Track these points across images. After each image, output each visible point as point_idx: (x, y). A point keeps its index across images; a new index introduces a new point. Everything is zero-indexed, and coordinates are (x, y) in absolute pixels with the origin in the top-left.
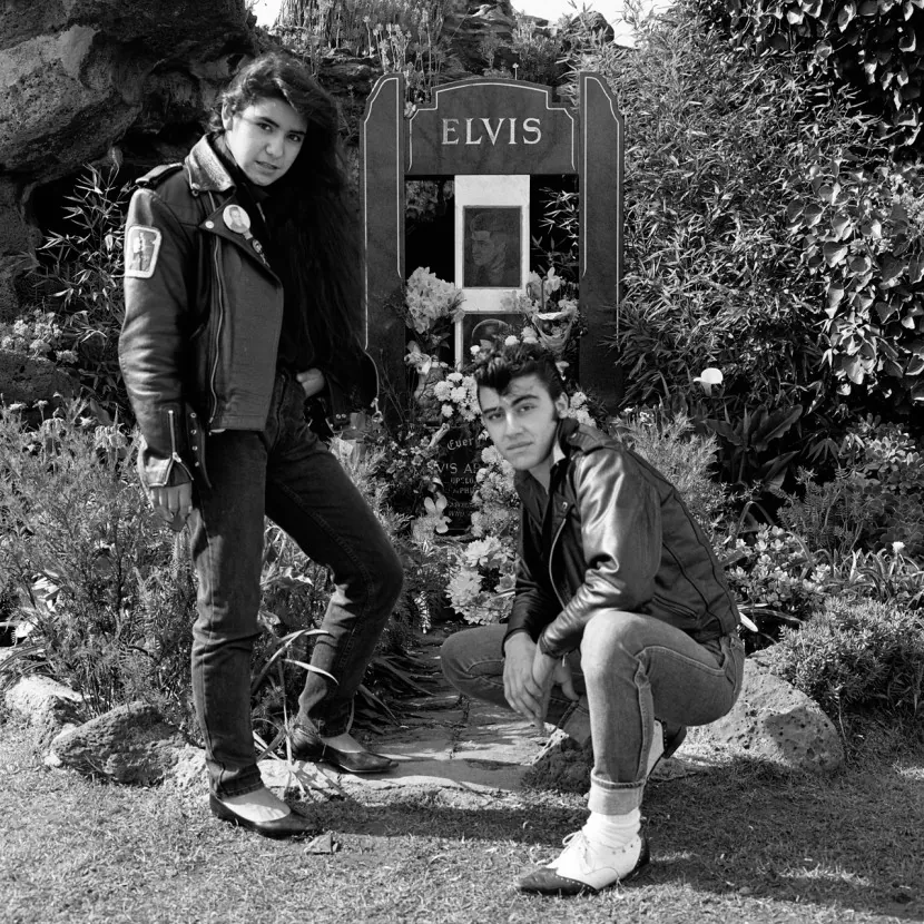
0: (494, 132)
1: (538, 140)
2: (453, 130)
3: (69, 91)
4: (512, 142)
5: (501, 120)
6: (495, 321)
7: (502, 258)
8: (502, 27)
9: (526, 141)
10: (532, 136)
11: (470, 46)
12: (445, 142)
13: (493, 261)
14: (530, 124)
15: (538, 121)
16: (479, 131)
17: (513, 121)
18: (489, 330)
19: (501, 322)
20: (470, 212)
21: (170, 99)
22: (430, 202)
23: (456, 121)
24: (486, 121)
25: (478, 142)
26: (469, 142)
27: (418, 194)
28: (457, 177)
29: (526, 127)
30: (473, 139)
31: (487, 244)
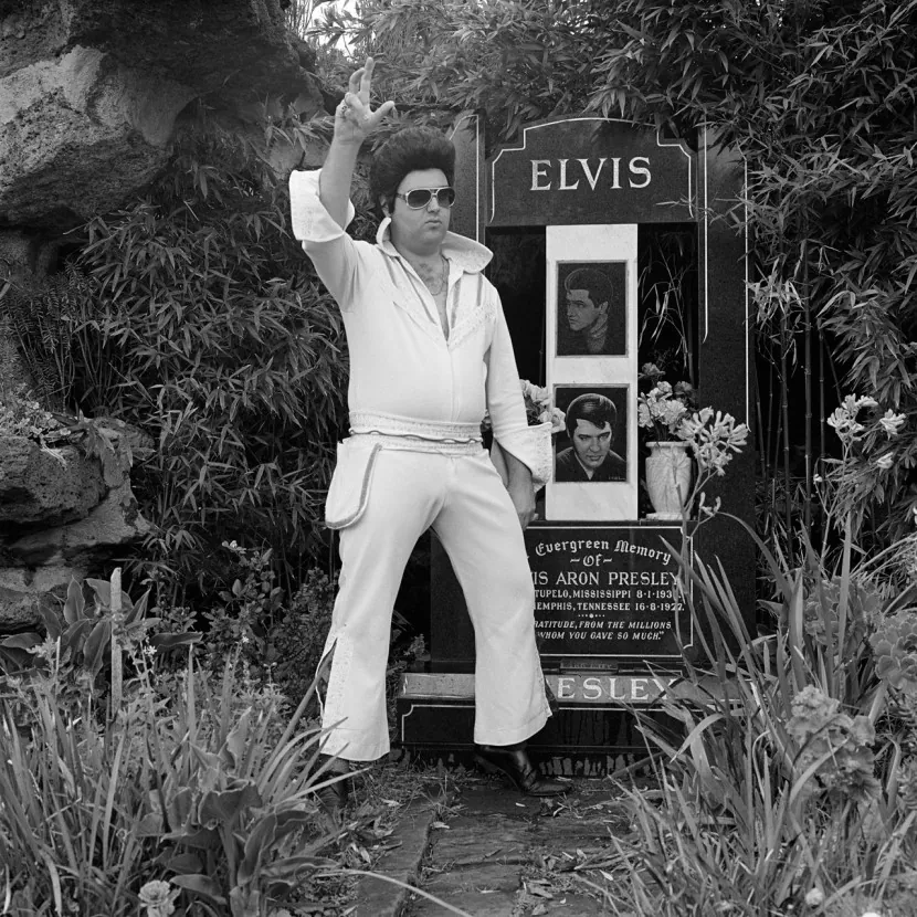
0: (594, 176)
1: (647, 183)
2: (544, 173)
3: (73, 126)
4: (616, 185)
5: (602, 160)
6: (595, 396)
7: (603, 320)
9: (632, 185)
10: (641, 178)
12: (535, 187)
13: (593, 324)
14: (637, 164)
15: (647, 160)
16: (575, 173)
17: (616, 161)
18: (588, 407)
19: (602, 397)
20: (564, 269)
21: (215, 145)
23: (548, 162)
24: (584, 162)
25: (575, 187)
26: (563, 187)
28: (549, 228)
29: (632, 168)
30: (569, 183)
31: (585, 306)
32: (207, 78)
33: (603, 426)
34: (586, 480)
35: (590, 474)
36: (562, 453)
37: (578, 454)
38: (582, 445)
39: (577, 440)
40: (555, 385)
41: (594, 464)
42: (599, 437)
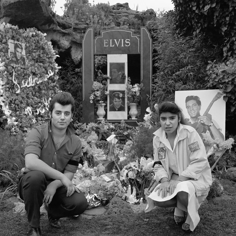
0: (118, 43)
2: (107, 43)
4: (122, 46)
6: (118, 92)
8: (126, 13)
9: (126, 46)
10: (128, 44)
11: (117, 19)
12: (105, 46)
13: (117, 77)
15: (129, 40)
18: (117, 95)
20: (111, 64)
22: (104, 61)
23: (108, 40)
24: (115, 40)
27: (101, 59)
28: (108, 55)
29: (126, 42)
30: (112, 45)
31: (116, 73)
33: (120, 99)
34: (116, 111)
35: (117, 110)
36: (111, 105)
37: (114, 105)
38: (115, 103)
39: (114, 102)
40: (109, 90)
41: (118, 107)
42: (119, 101)
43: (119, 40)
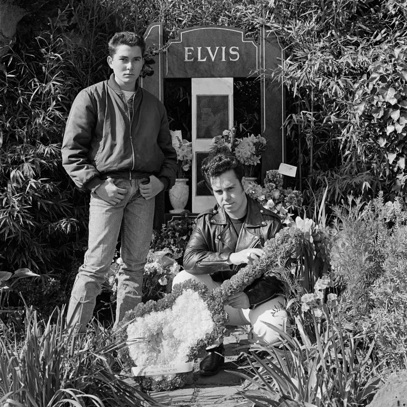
0: (213, 55)
1: (238, 59)
2: (191, 53)
4: (224, 60)
7: (218, 123)
9: (231, 59)
10: (235, 56)
12: (186, 60)
13: (213, 125)
14: (234, 50)
15: (238, 48)
16: (205, 53)
17: (224, 48)
24: (209, 48)
25: (205, 60)
26: (199, 60)
28: (192, 79)
29: (232, 52)
30: (201, 59)
31: (210, 115)
32: (32, 5)
34: (210, 194)
37: (207, 183)
40: (196, 152)
43: (217, 48)
